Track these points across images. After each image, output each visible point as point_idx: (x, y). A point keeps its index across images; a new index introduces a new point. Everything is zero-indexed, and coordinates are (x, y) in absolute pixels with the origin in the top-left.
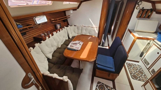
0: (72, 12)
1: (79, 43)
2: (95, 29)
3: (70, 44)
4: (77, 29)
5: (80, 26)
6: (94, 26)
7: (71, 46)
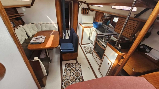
0: (24, 9)
1: (42, 37)
2: (54, 25)
3: (32, 40)
4: (36, 27)
5: (38, 23)
6: (53, 22)
7: (34, 41)
